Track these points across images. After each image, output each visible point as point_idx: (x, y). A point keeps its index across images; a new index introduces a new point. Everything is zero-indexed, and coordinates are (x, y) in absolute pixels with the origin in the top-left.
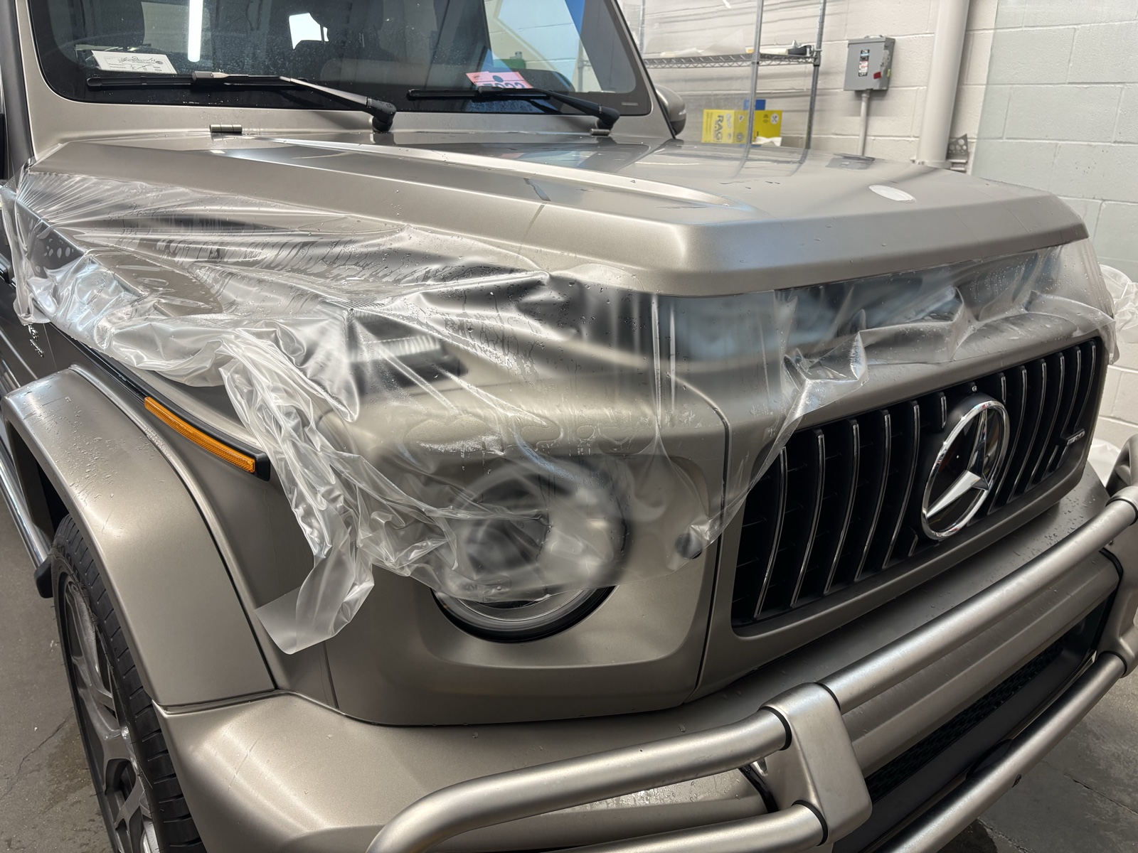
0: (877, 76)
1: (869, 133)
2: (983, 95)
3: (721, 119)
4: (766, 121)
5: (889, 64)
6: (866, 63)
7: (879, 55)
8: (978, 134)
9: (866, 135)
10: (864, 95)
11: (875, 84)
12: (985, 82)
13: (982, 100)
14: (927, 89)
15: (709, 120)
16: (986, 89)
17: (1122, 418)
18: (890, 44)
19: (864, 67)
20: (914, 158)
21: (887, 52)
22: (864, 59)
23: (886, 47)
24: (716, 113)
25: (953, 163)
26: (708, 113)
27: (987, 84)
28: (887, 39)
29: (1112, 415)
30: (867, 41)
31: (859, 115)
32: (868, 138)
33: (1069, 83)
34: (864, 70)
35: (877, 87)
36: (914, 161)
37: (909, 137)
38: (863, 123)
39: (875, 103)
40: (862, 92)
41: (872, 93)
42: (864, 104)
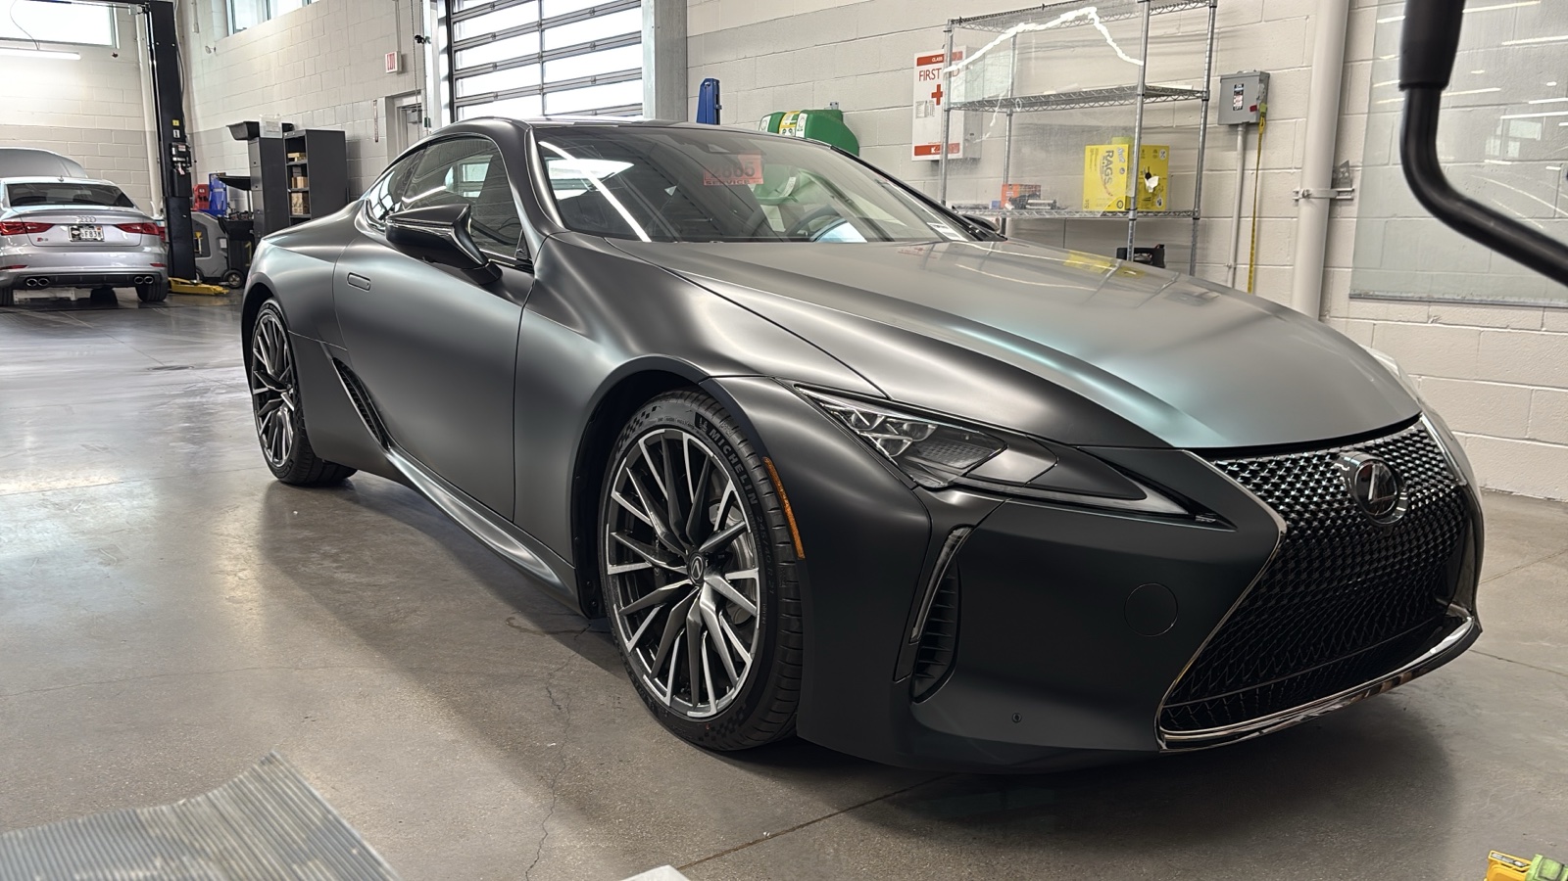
0: (1253, 108)
1: (1246, 167)
2: (1365, 124)
3: (1110, 153)
4: (1155, 157)
5: (1265, 97)
6: (1241, 97)
7: (1254, 89)
8: (1363, 162)
9: (1243, 170)
10: (1240, 129)
11: (1252, 118)
12: (1367, 111)
13: (1365, 127)
14: (1307, 122)
15: (1094, 156)
16: (1368, 118)
17: (1538, 438)
18: (1265, 78)
19: (1238, 101)
20: (1298, 189)
21: (1263, 86)
22: (1238, 93)
23: (1261, 81)
24: (1103, 149)
25: (1339, 192)
26: (1092, 151)
27: (1369, 112)
28: (1261, 73)
29: (1527, 437)
30: (1240, 76)
31: (1236, 150)
32: (1246, 172)
33: (1453, 107)
34: (1240, 104)
35: (1253, 121)
36: (1297, 192)
37: (1290, 168)
38: (1240, 157)
39: (1254, 138)
40: (1237, 125)
41: (1248, 126)
42: (1240, 138)
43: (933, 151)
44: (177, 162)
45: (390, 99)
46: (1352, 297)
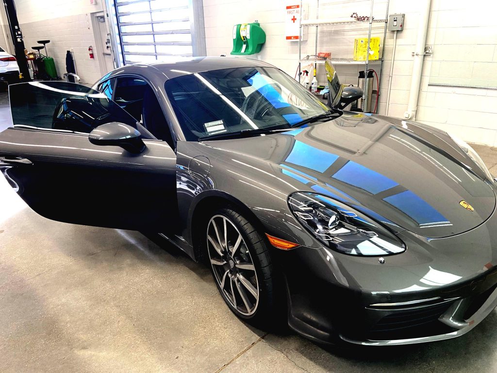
0: (400, 26)
1: (397, 44)
7: (400, 19)
11: (400, 29)
12: (436, 27)
18: (403, 16)
19: (395, 23)
21: (403, 18)
22: (395, 21)
25: (426, 53)
28: (403, 14)
30: (396, 15)
31: (394, 39)
32: (397, 46)
37: (411, 45)
38: (395, 41)
39: (399, 34)
40: (394, 31)
41: (398, 31)
42: (395, 35)
43: (292, 38)
44: (18, 38)
45: (92, 14)
46: (429, 85)
